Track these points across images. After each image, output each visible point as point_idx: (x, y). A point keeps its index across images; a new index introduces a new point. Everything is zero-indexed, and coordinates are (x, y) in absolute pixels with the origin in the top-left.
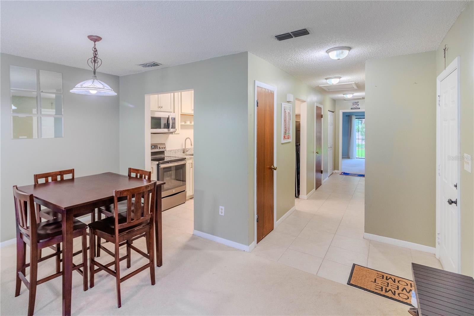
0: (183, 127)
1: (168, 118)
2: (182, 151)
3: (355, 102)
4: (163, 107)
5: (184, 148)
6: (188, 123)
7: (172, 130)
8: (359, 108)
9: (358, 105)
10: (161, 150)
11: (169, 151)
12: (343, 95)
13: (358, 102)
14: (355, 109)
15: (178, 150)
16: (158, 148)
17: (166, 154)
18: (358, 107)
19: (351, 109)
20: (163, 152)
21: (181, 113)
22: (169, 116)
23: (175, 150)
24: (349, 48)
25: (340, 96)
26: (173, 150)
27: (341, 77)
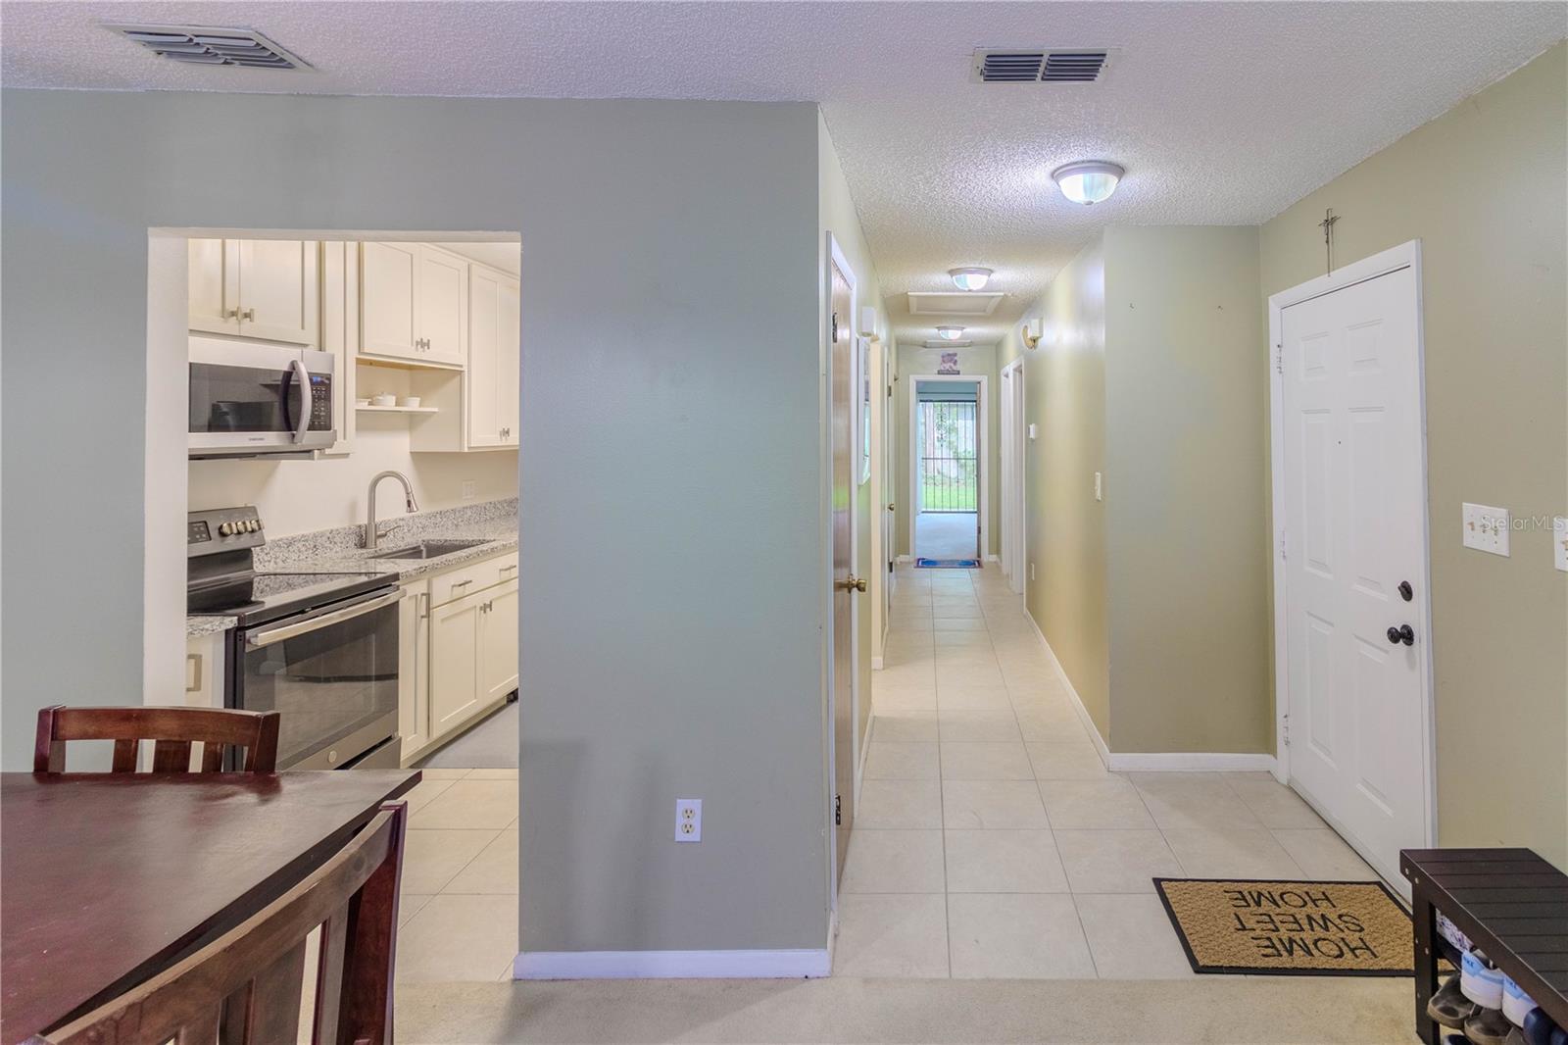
0: (370, 422)
1: (288, 375)
2: (354, 539)
3: (949, 355)
4: (256, 316)
5: (363, 520)
6: (389, 403)
7: (306, 437)
8: (958, 373)
9: (955, 363)
10: (232, 544)
11: (276, 544)
12: (936, 330)
13: (955, 355)
14: (948, 373)
15: (331, 537)
16: (214, 534)
17: (261, 563)
18: (954, 368)
19: (939, 373)
20: (243, 556)
21: (360, 351)
22: (293, 365)
23: (315, 536)
24: (1119, 170)
25: (929, 332)
26: (304, 539)
27: (992, 271)
